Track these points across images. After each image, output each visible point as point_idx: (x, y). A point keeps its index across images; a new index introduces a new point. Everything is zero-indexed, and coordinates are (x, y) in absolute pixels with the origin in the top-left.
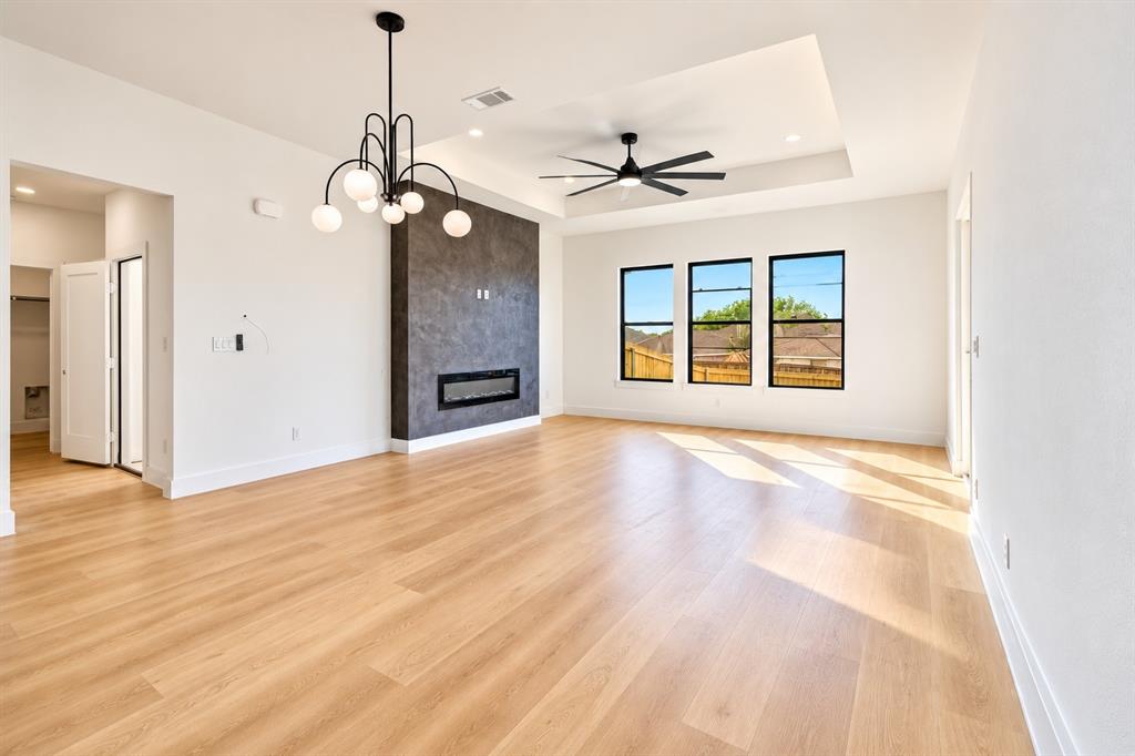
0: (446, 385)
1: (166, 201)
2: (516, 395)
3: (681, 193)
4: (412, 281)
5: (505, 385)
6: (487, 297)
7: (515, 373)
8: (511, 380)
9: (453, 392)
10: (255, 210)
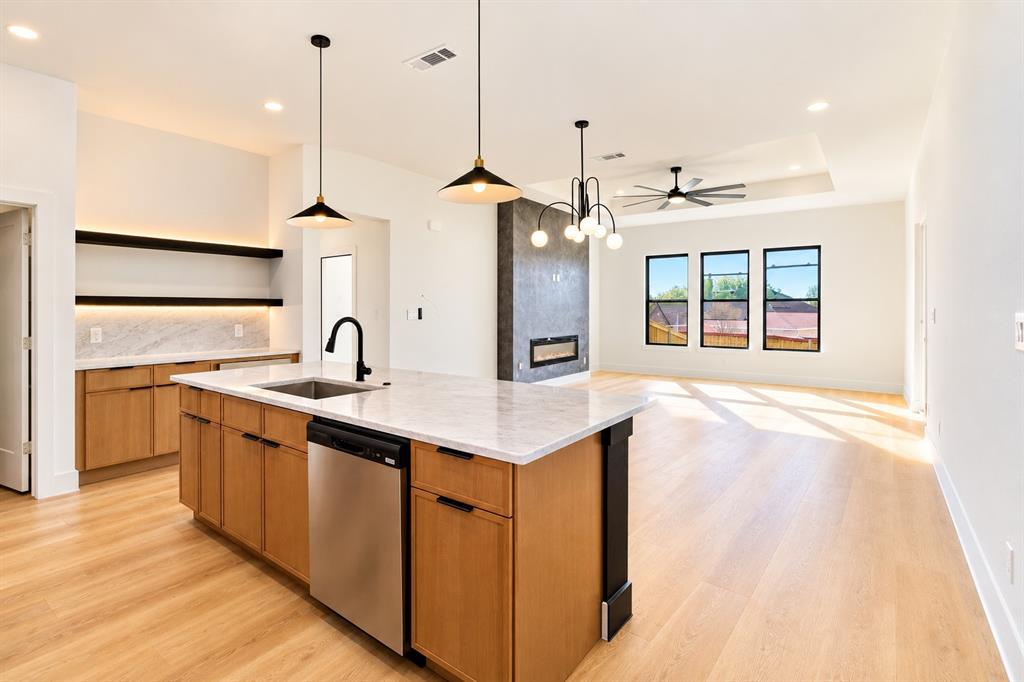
0: (535, 347)
1: (385, 222)
2: (575, 357)
3: (708, 204)
4: (516, 270)
5: (566, 350)
7: (575, 339)
8: (572, 344)
10: (429, 228)
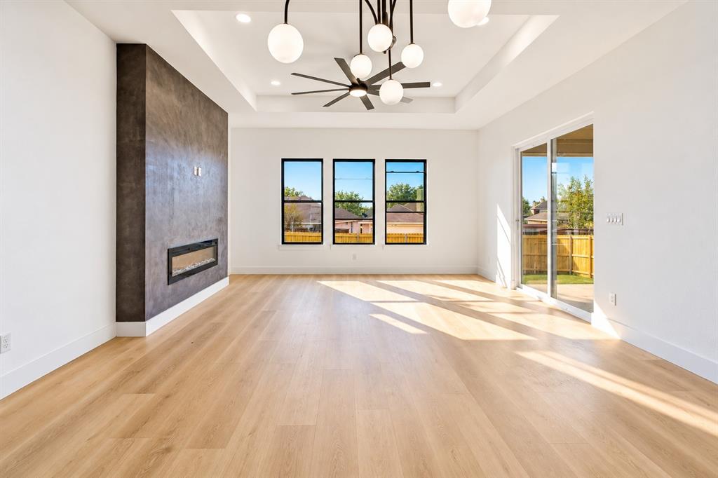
0: (173, 259)
2: (216, 262)
6: (200, 175)
9: (182, 264)
